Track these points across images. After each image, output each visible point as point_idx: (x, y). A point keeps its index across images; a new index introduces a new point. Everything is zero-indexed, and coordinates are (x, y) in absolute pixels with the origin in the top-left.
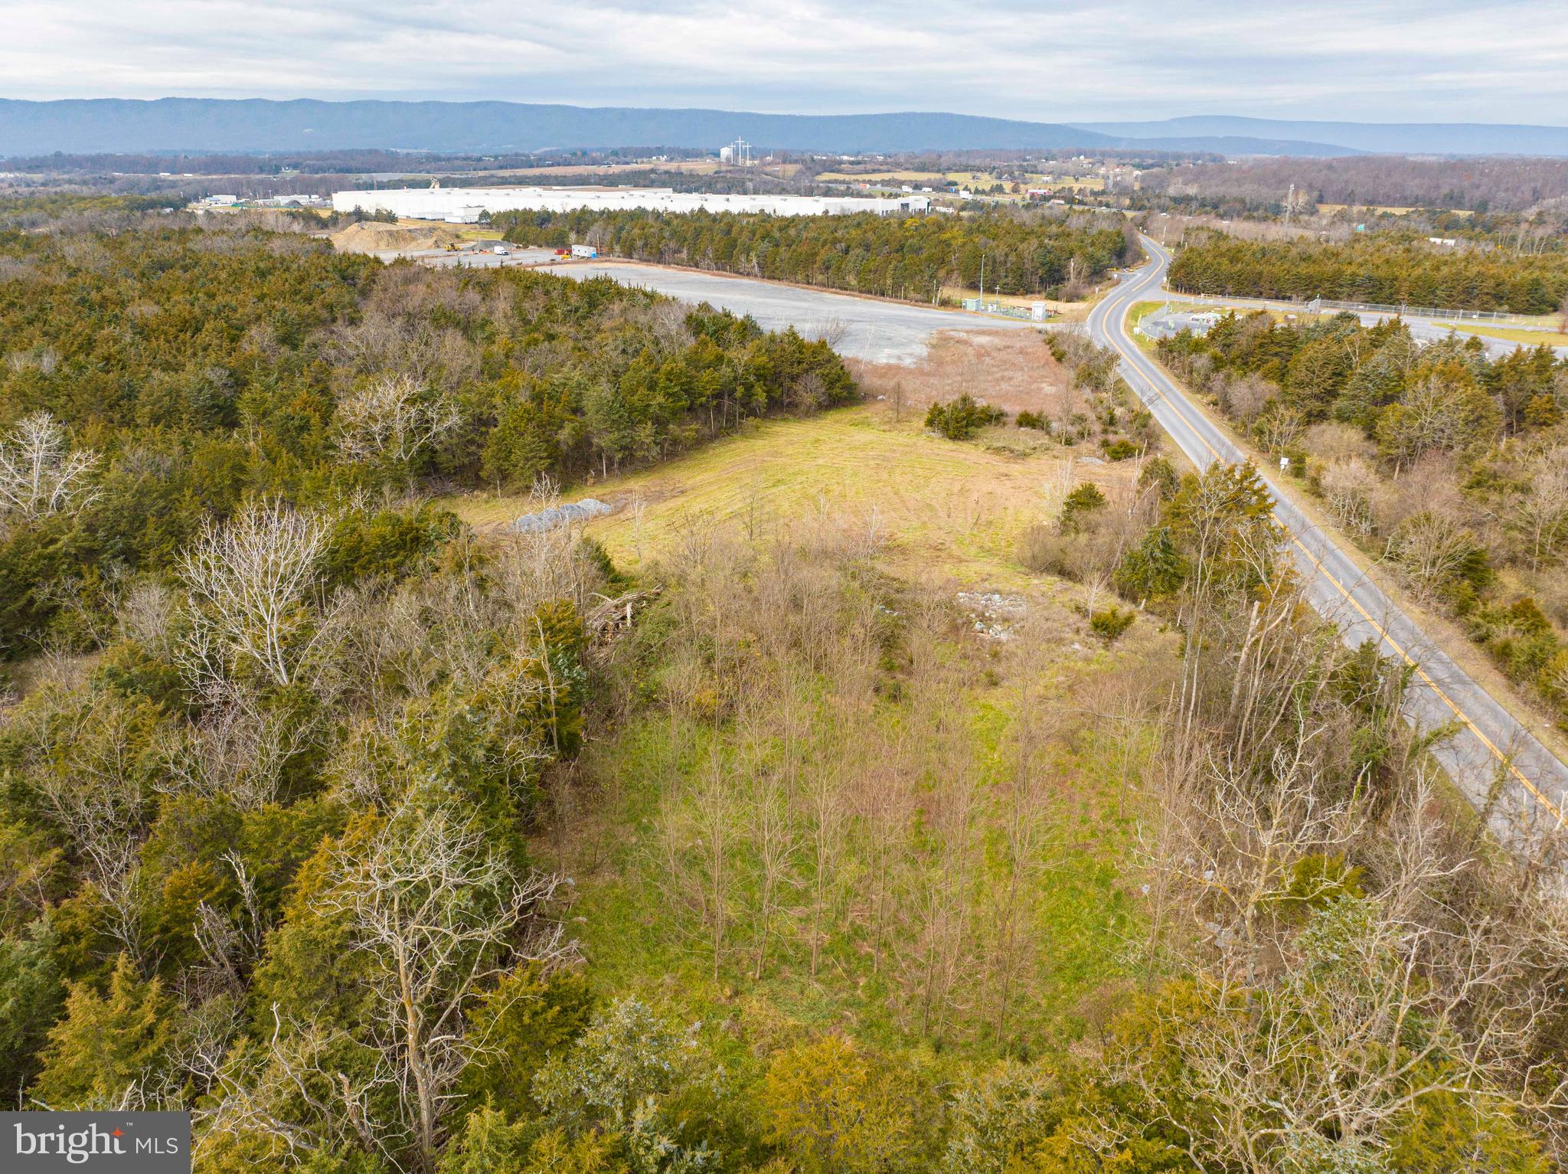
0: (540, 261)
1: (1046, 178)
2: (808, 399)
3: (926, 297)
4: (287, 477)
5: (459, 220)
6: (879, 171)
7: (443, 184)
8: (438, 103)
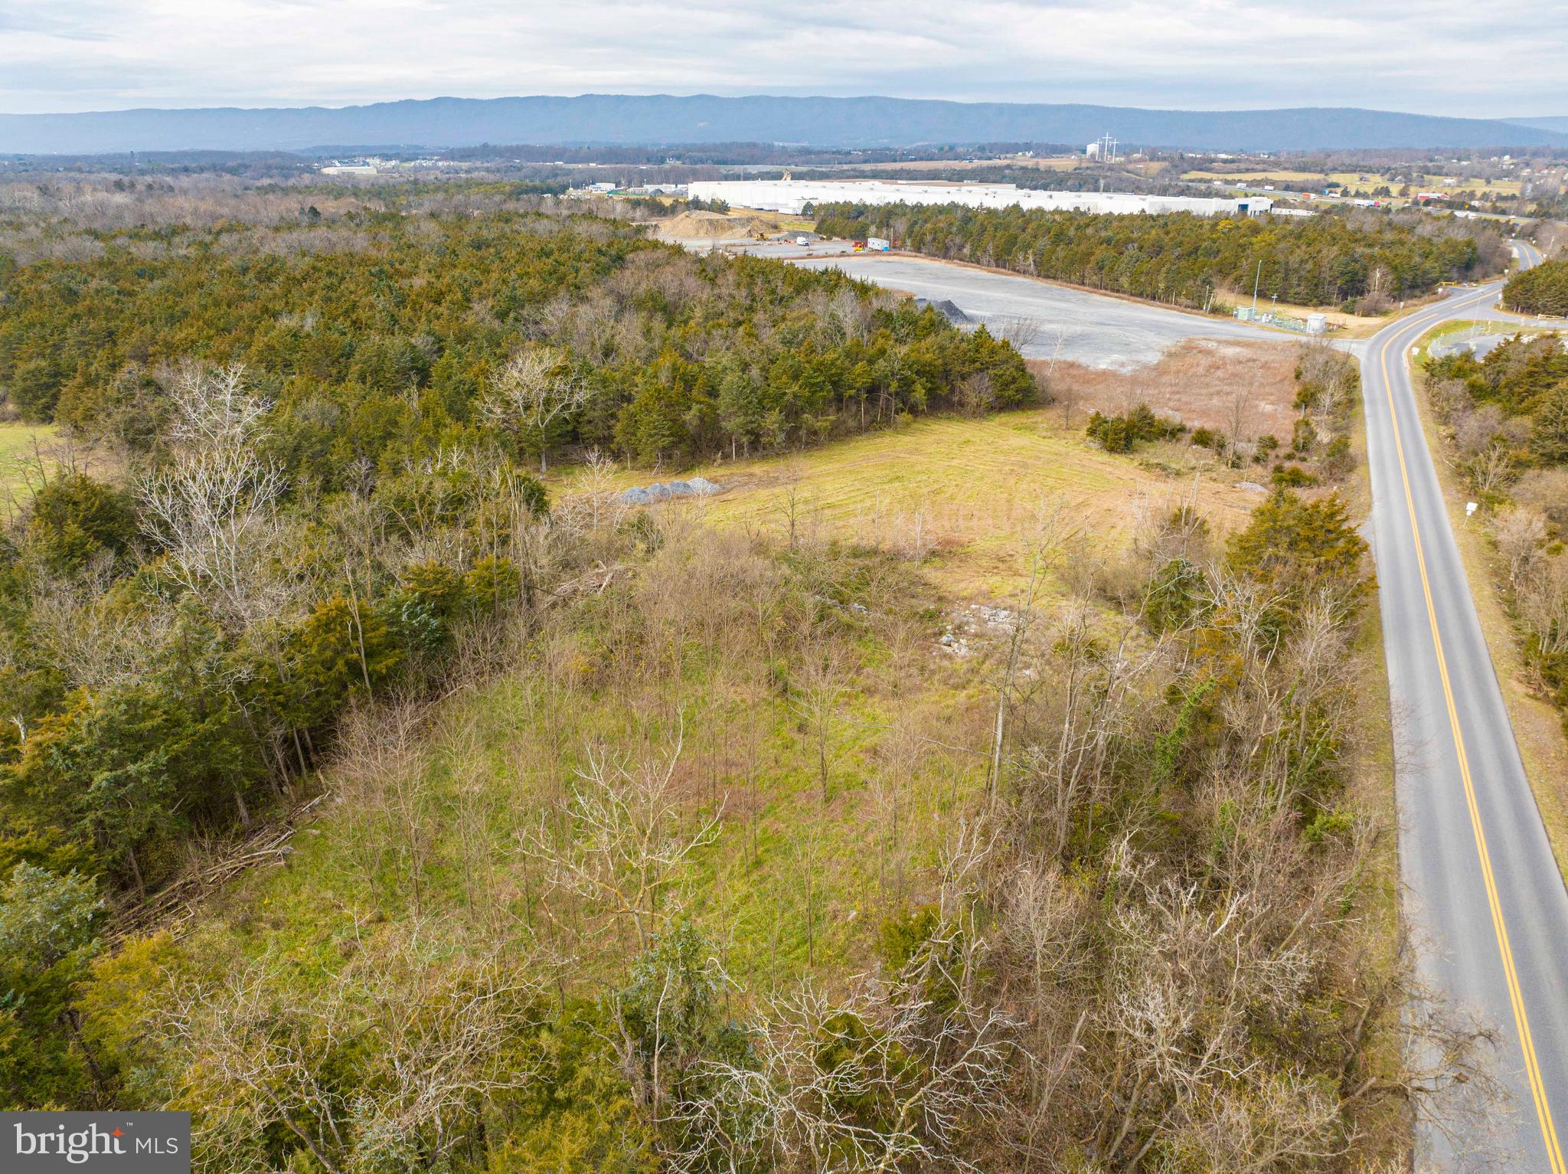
0: (831, 252)
1: (1448, 181)
2: (972, 399)
3: (1197, 303)
4: (430, 434)
5: (790, 212)
6: (1253, 170)
7: (796, 177)
8: (823, 98)
